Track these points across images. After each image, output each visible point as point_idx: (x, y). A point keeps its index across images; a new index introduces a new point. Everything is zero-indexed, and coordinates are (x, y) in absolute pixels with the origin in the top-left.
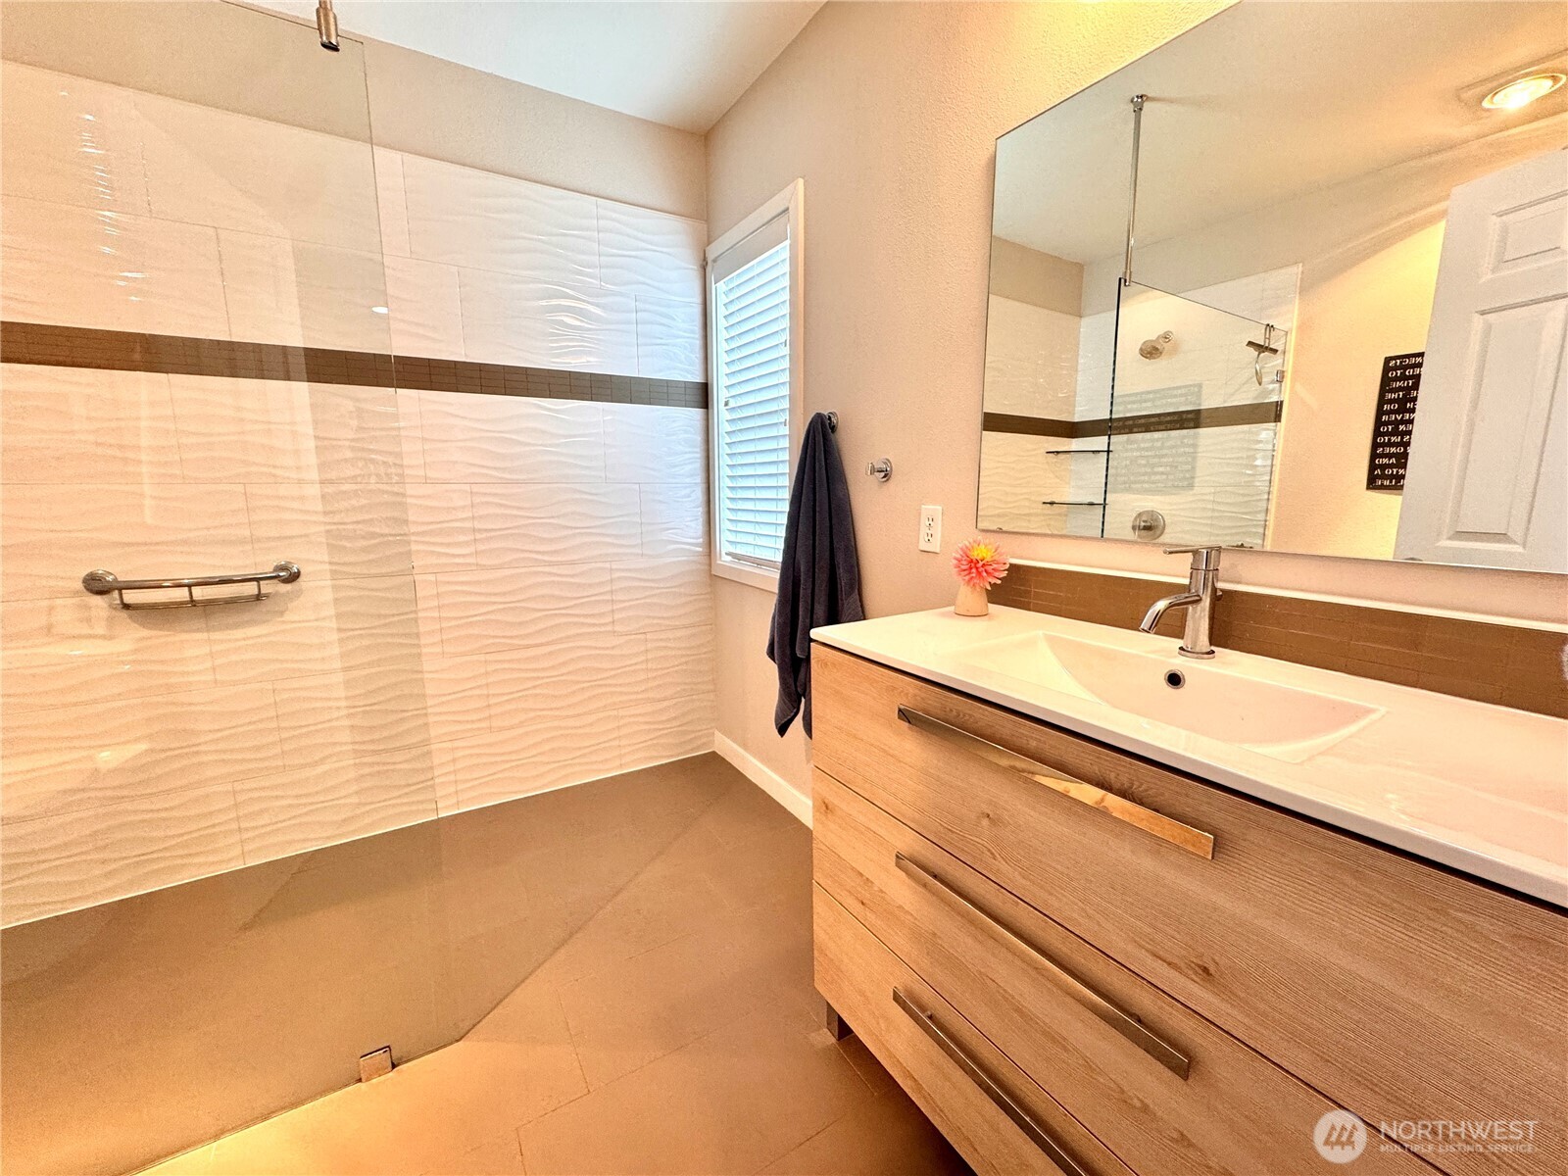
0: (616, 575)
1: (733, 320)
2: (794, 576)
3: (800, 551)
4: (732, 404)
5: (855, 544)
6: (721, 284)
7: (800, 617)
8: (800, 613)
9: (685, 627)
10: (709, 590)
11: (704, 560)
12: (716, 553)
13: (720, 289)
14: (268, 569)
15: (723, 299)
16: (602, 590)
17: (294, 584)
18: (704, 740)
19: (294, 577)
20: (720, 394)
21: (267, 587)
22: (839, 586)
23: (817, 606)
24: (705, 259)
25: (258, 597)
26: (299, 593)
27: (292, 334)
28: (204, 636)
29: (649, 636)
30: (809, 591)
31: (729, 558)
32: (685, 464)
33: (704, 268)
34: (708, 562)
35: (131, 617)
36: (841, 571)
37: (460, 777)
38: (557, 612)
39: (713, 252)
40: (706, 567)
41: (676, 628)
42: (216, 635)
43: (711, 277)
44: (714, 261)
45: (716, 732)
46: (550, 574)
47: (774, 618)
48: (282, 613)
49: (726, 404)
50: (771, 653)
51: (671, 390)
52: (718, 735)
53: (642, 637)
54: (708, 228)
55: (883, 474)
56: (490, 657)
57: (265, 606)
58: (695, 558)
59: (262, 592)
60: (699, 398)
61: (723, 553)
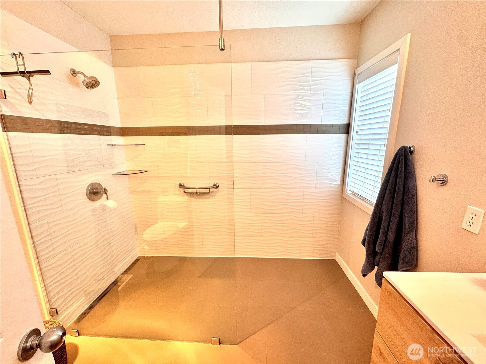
0: (305, 193)
1: (364, 99)
2: (379, 216)
3: (384, 207)
4: (360, 132)
5: (417, 209)
6: (361, 85)
7: (380, 235)
8: (380, 233)
9: (329, 214)
10: (340, 202)
11: (340, 191)
12: (345, 189)
13: (360, 87)
14: (212, 185)
15: (360, 90)
16: (300, 198)
17: (218, 189)
18: (332, 255)
19: (217, 187)
20: (354, 128)
21: (211, 190)
22: (404, 227)
23: (390, 233)
24: (355, 75)
25: (209, 193)
26: (218, 191)
27: (222, 122)
28: (198, 200)
29: (315, 215)
30: (387, 225)
31: (350, 192)
32: (336, 155)
33: (354, 78)
34: (341, 191)
35: (186, 195)
36: (406, 221)
37: (252, 247)
38: (285, 204)
39: (358, 71)
40: (340, 193)
41: (326, 214)
42: (201, 200)
43: (356, 82)
44: (359, 75)
45: (337, 253)
46: (283, 191)
47: (367, 230)
48: (214, 196)
49: (357, 133)
50: (364, 243)
51: (334, 128)
52: (337, 255)
53: (313, 215)
54: (357, 62)
55: (442, 182)
56: (264, 215)
57: (211, 194)
58: (336, 190)
59: (210, 191)
60: (345, 130)
61: (348, 190)
